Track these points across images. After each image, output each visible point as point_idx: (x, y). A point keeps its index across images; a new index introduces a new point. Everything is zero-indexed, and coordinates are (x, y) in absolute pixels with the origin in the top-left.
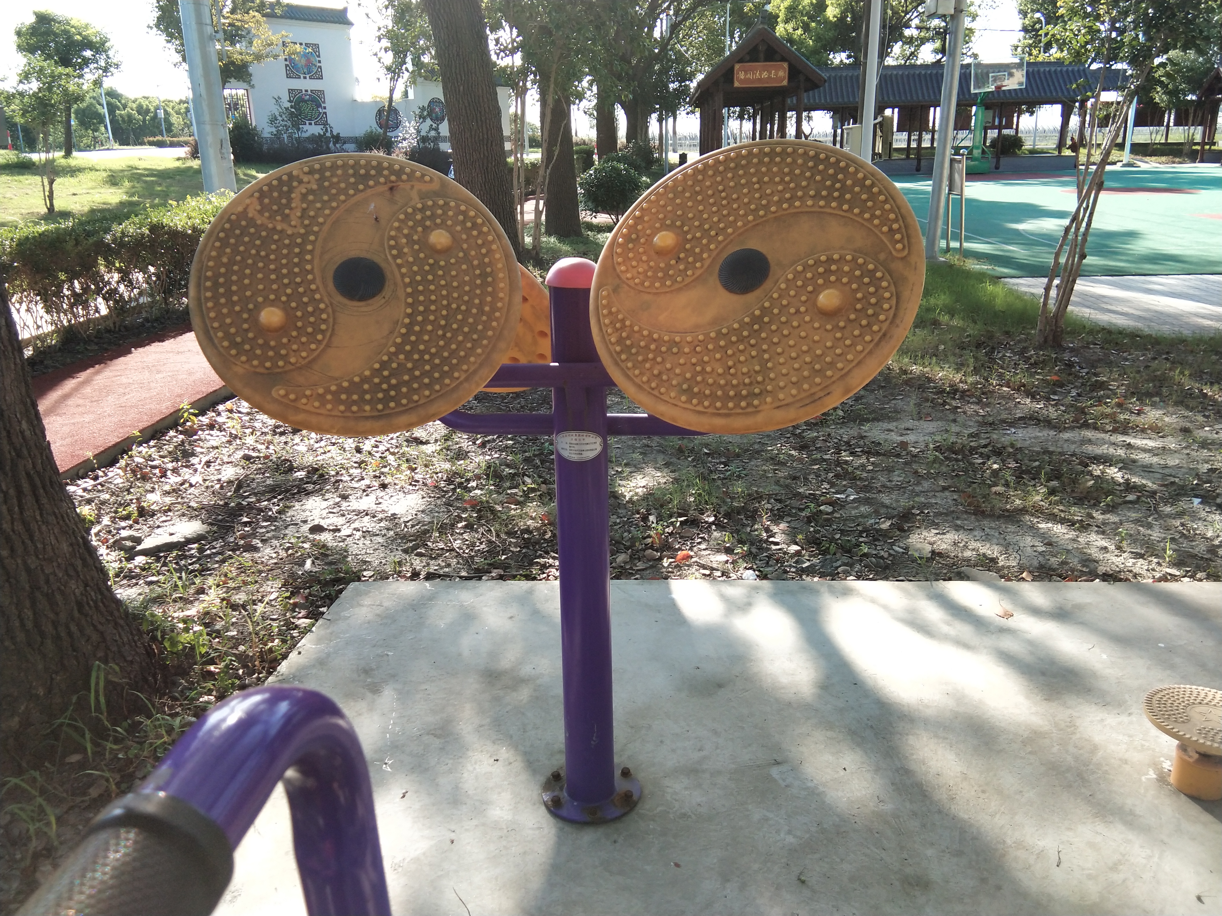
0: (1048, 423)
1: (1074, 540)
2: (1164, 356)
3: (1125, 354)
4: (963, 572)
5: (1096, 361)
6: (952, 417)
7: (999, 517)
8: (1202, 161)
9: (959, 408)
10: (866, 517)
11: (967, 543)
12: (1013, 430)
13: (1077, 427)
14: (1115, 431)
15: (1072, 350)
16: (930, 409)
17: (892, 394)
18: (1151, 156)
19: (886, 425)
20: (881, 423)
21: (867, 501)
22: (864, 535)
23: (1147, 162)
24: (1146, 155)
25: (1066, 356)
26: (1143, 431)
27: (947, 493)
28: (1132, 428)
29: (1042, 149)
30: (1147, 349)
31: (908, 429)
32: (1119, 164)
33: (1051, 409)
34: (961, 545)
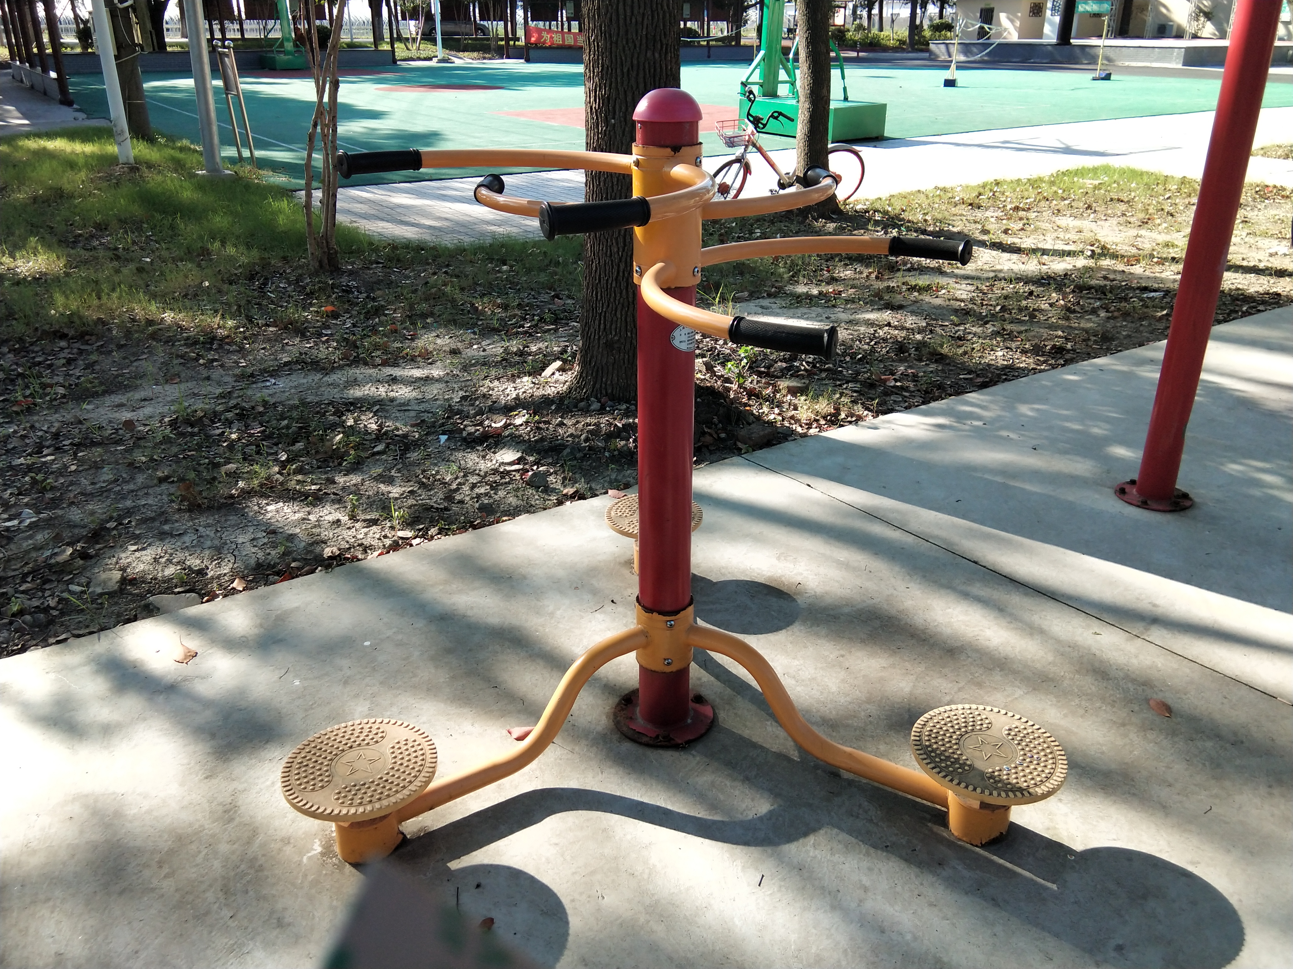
0: (315, 365)
1: (304, 519)
2: (444, 270)
3: (407, 272)
4: (151, 604)
5: (375, 283)
6: (205, 373)
7: (220, 507)
8: (508, 57)
9: (216, 360)
10: (41, 548)
11: (171, 555)
12: (273, 381)
13: (347, 365)
14: (385, 363)
15: (351, 273)
16: (181, 368)
17: (134, 354)
18: (463, 51)
19: (117, 399)
20: (113, 396)
21: (48, 523)
22: (29, 579)
23: (460, 58)
24: (459, 51)
25: (344, 280)
26: (413, 359)
27: (164, 486)
28: (404, 358)
29: (360, 43)
30: (428, 264)
31: (145, 400)
32: (435, 60)
33: (322, 347)
34: (163, 560)
